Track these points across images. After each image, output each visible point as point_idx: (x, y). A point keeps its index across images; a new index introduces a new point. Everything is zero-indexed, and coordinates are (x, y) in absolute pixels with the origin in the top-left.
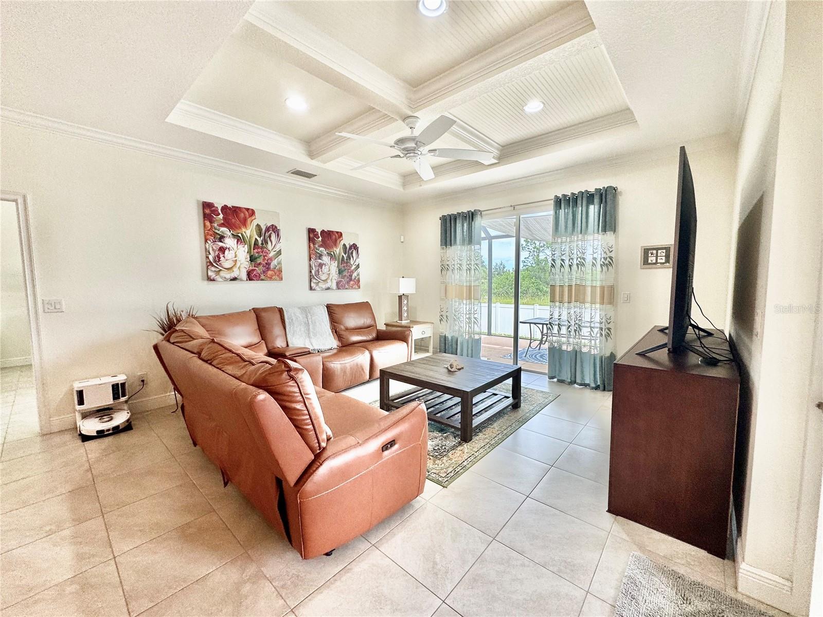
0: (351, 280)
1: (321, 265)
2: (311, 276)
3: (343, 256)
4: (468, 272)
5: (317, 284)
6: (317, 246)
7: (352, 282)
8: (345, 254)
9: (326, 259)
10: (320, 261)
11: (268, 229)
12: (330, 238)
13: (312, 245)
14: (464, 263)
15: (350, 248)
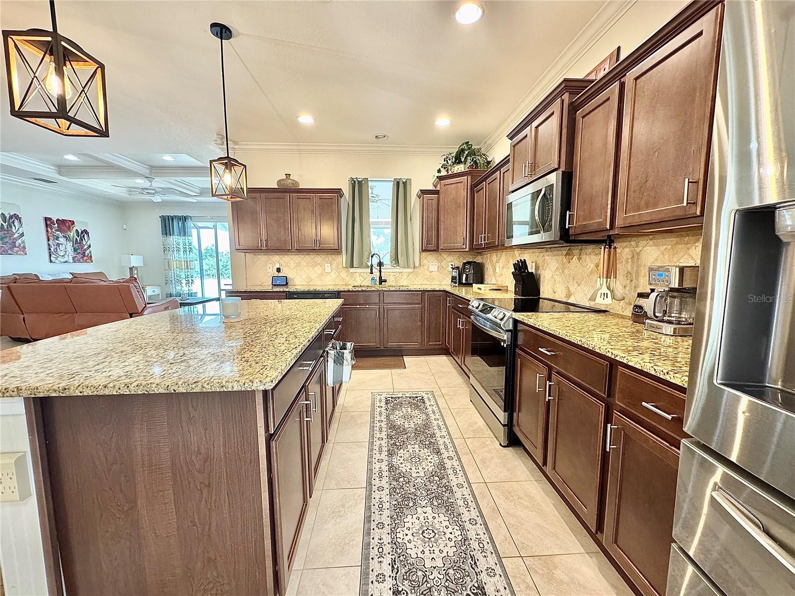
0: (84, 256)
1: (58, 245)
2: (50, 252)
3: (76, 238)
4: (185, 252)
5: (56, 258)
6: (54, 230)
7: (85, 258)
8: (78, 237)
9: (62, 240)
10: (57, 241)
11: (11, 217)
12: (65, 225)
13: (49, 230)
14: (181, 247)
15: (82, 233)
